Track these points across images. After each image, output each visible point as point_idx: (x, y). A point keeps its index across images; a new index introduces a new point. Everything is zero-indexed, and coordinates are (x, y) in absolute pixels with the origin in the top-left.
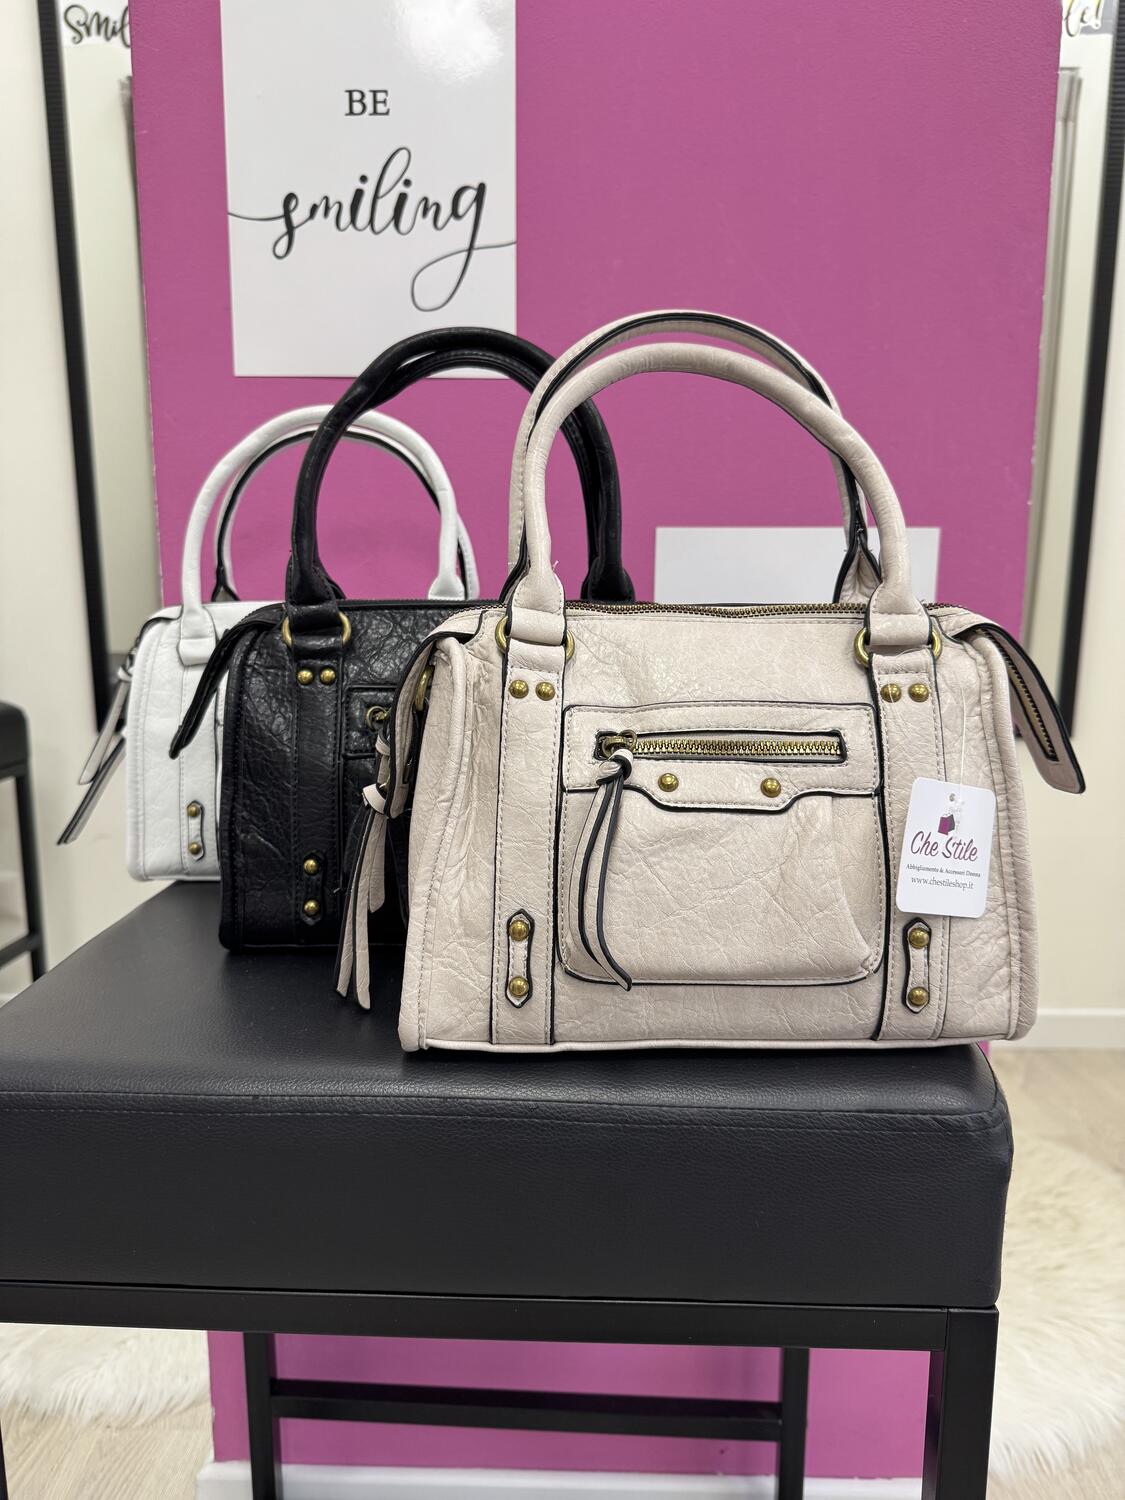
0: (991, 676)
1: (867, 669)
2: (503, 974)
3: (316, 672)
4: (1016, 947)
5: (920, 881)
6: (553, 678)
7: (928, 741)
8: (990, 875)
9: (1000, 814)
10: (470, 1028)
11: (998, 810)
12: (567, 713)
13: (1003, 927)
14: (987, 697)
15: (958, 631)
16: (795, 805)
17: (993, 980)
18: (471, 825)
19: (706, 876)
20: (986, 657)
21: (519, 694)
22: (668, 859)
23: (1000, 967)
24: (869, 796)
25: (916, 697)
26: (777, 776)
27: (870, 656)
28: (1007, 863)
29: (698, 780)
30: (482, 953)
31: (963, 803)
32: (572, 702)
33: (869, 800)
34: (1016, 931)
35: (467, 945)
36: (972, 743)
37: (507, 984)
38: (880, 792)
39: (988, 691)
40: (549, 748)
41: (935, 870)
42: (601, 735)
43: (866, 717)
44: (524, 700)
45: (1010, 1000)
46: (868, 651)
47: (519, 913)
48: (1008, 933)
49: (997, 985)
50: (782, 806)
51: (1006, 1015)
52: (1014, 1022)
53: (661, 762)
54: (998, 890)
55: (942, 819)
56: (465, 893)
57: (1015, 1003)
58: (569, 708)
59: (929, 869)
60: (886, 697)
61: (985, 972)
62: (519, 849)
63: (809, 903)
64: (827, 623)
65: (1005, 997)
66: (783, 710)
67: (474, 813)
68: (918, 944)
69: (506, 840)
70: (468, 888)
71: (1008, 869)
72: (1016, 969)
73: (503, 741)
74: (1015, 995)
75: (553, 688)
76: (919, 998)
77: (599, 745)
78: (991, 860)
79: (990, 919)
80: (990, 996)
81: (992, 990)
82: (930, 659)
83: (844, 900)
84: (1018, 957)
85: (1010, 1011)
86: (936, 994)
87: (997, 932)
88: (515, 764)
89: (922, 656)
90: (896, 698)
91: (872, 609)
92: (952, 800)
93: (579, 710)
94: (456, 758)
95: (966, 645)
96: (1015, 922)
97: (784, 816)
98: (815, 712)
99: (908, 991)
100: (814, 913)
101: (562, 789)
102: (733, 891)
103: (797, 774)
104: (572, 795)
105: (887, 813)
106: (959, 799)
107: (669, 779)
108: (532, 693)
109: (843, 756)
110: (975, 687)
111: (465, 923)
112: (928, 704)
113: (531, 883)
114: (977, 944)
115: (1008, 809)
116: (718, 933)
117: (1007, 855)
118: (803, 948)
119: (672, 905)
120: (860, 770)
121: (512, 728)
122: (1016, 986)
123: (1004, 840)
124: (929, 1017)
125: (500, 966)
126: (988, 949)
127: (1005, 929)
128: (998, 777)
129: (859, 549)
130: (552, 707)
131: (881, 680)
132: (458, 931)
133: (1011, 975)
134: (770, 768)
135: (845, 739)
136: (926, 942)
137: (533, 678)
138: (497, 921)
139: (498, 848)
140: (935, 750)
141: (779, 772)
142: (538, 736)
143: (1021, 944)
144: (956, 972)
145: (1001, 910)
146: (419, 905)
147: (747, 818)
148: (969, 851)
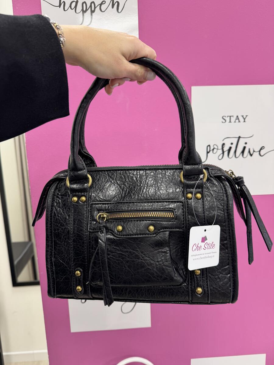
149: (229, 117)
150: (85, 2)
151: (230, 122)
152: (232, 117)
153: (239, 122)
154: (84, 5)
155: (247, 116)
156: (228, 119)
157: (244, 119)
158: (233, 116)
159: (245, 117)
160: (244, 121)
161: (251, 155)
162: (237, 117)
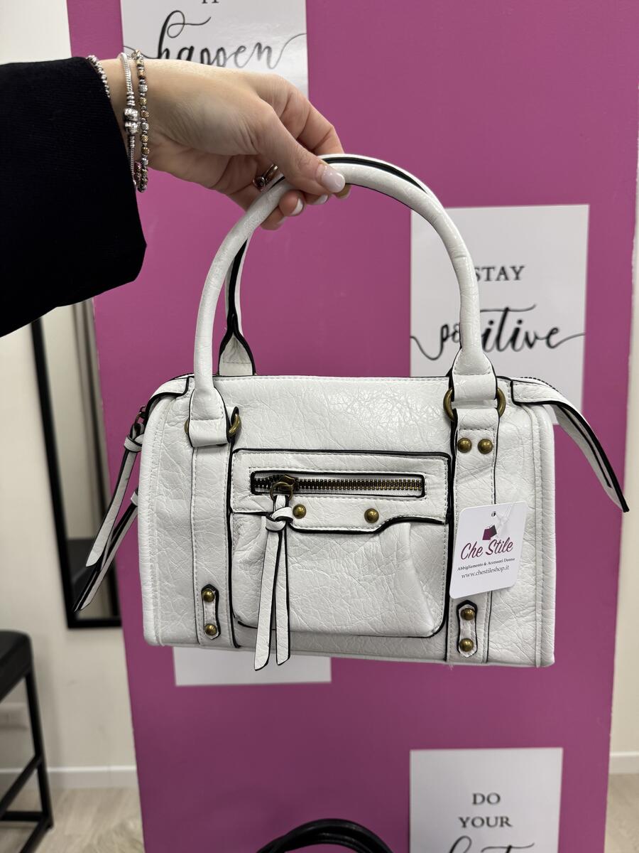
149: (485, 271)
150: (206, 50)
151: (488, 279)
152: (492, 270)
153: (507, 278)
154: (205, 54)
155: (522, 267)
156: (484, 274)
157: (517, 273)
158: (493, 268)
159: (518, 269)
160: (517, 278)
161: (531, 345)
162: (503, 269)
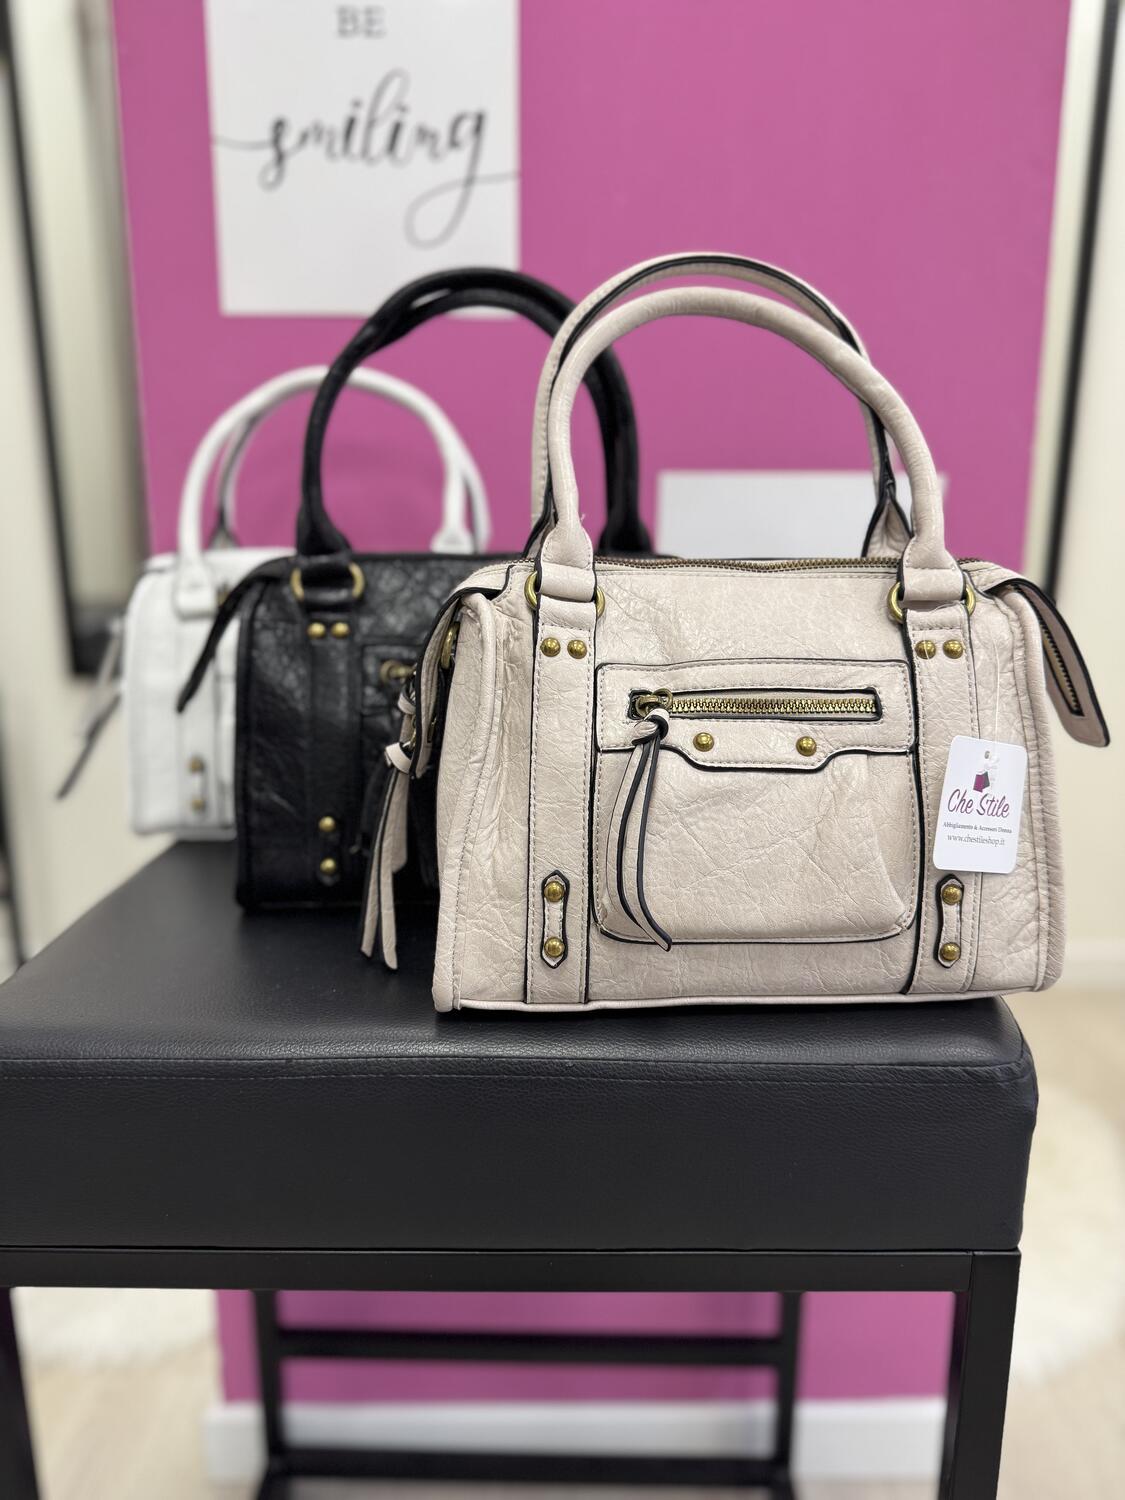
0: (1024, 632)
1: (901, 626)
2: (538, 935)
3: (329, 626)
4: (1045, 902)
5: (955, 839)
6: (584, 636)
7: (963, 698)
8: (1021, 831)
9: (1032, 770)
10: (505, 989)
11: (1029, 766)
12: (600, 672)
13: (1033, 882)
14: (1019, 653)
15: (990, 586)
16: (831, 763)
17: (1022, 933)
18: (503, 786)
19: (742, 835)
20: (1018, 612)
21: (550, 652)
22: (704, 819)
23: (1029, 922)
24: (904, 753)
25: (951, 653)
26: (813, 735)
27: (904, 612)
28: (1038, 819)
29: (734, 739)
30: (516, 914)
31: (998, 761)
32: (604, 660)
33: (903, 757)
34: (1046, 885)
35: (501, 907)
36: (1005, 699)
37: (542, 945)
38: (914, 750)
39: (1021, 647)
40: (581, 708)
41: (969, 827)
42: (635, 694)
43: (900, 674)
44: (556, 658)
45: (1038, 953)
46: (901, 607)
47: (554, 874)
48: (1037, 888)
49: (1025, 939)
50: (818, 765)
51: (1034, 969)
52: (1041, 975)
53: (696, 721)
54: (1028, 845)
55: (978, 776)
56: (498, 855)
57: (1043, 957)
58: (601, 666)
59: (964, 827)
60: (922, 653)
61: (1014, 926)
62: (553, 810)
63: (845, 862)
64: (859, 577)
65: (1032, 950)
66: (819, 667)
67: (505, 773)
68: (951, 900)
69: (539, 801)
70: (501, 849)
71: (1038, 825)
72: (1044, 923)
73: (535, 700)
74: (1043, 949)
75: (584, 646)
76: (951, 953)
77: (633, 704)
78: (1022, 817)
79: (1019, 874)
80: (1018, 950)
81: (1021, 944)
82: (964, 615)
83: (880, 858)
84: (1047, 911)
85: (1037, 964)
86: (967, 948)
87: (1026, 887)
88: (549, 724)
89: (956, 612)
90: (932, 654)
91: (905, 563)
92: (987, 757)
93: (612, 669)
94: (487, 718)
95: (998, 600)
96: (1044, 877)
97: (819, 775)
98: (850, 669)
99: (940, 947)
100: (850, 871)
101: (596, 749)
102: (769, 851)
103: (832, 733)
104: (606, 755)
105: (922, 771)
106: (994, 756)
107: (704, 739)
108: (564, 652)
109: (878, 714)
110: (1008, 643)
111: (498, 884)
112: (962, 660)
113: (566, 844)
114: (1007, 899)
115: (1039, 766)
116: (755, 892)
117: (1038, 811)
118: (841, 905)
119: (709, 865)
120: (896, 728)
121: (544, 688)
122: (1044, 940)
123: (1035, 797)
124: (959, 971)
125: (535, 927)
126: (1017, 903)
127: (1034, 884)
128: (1030, 734)
129: (888, 501)
130: (585, 666)
131: (916, 637)
132: (492, 893)
133: (1039, 929)
134: (805, 726)
135: (880, 696)
136: (959, 899)
137: (564, 636)
138: (531, 882)
139: (532, 809)
140: (969, 707)
141: (815, 731)
142: (573, 694)
143: (1049, 898)
144: (987, 928)
145: (1030, 865)
146: (453, 867)
147: (783, 777)
148: (1002, 808)
